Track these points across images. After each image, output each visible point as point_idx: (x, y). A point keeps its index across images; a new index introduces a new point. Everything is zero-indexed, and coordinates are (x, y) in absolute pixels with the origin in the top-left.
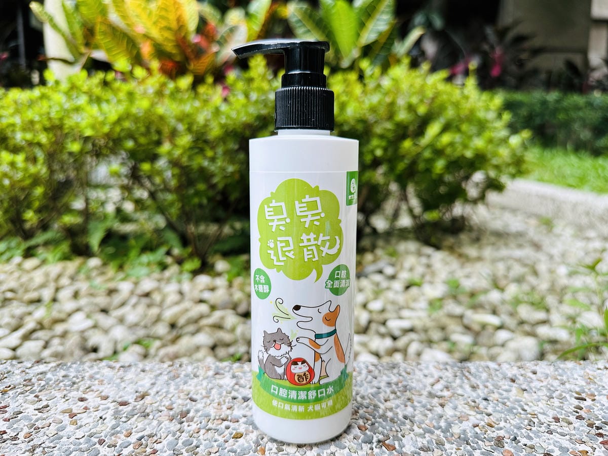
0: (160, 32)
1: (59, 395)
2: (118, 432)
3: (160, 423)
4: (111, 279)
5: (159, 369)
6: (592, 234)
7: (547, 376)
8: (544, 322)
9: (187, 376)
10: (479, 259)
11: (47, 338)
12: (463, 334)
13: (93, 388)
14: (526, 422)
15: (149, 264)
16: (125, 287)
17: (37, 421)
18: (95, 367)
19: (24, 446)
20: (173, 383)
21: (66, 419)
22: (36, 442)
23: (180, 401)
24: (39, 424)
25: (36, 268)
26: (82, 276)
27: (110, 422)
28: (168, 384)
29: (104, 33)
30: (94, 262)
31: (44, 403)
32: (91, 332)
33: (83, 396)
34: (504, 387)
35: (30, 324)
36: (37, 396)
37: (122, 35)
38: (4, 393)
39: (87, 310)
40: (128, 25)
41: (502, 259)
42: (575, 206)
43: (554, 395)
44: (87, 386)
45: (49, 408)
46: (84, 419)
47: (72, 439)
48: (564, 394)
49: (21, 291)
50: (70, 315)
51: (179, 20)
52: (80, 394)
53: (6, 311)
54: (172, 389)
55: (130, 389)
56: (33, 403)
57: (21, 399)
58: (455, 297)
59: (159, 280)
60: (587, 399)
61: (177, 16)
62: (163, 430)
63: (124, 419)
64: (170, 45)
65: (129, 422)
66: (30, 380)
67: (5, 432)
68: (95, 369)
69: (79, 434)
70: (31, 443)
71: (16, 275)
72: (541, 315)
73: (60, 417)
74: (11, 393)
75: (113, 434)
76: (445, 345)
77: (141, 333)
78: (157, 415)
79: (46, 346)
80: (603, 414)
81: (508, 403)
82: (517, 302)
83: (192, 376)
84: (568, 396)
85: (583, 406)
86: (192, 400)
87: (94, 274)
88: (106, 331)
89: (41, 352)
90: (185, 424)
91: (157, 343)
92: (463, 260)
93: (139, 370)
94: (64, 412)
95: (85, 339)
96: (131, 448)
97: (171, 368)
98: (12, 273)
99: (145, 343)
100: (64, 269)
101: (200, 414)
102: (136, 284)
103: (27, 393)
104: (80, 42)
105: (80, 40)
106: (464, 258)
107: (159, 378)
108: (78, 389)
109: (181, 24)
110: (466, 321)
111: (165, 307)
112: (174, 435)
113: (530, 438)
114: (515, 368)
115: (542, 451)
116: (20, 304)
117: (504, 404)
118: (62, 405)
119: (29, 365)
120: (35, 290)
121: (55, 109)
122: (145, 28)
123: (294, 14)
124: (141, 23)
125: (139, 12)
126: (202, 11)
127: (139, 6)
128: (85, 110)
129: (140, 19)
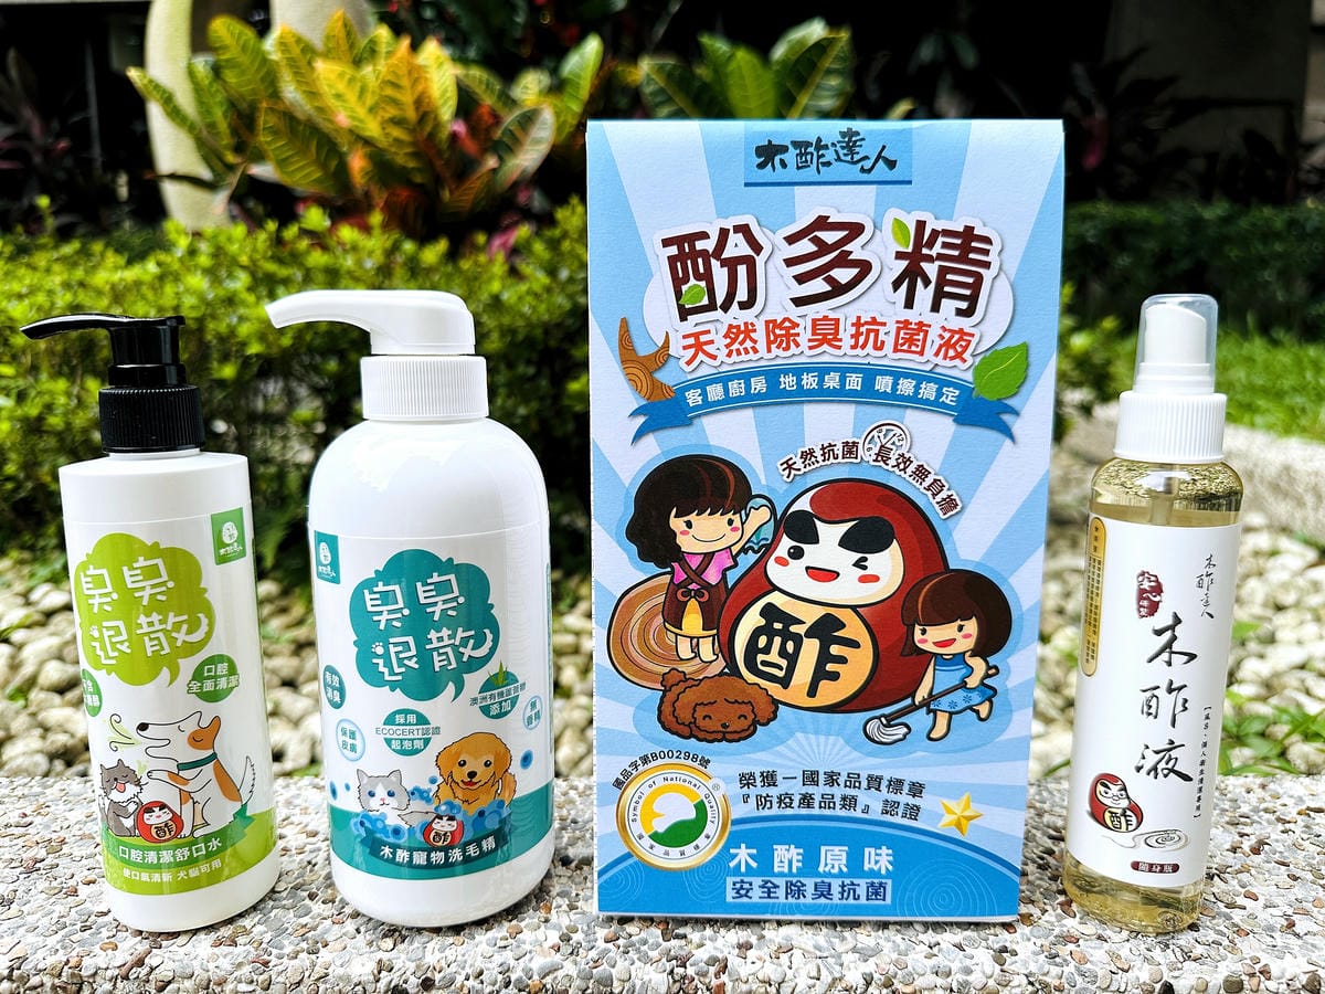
0: (384, 129)
4: (299, 622)
13: (292, 819)
18: (293, 787)
29: (275, 132)
30: (265, 588)
37: (308, 132)
40: (320, 110)
51: (419, 102)
61: (415, 97)
64: (402, 152)
68: (293, 790)
87: (266, 611)
88: (296, 723)
104: (224, 142)
105: (226, 140)
109: (422, 109)
121: (189, 301)
122: (353, 118)
123: (649, 79)
124: (346, 109)
125: (341, 87)
126: (467, 76)
127: (341, 75)
128: (243, 303)
129: (344, 101)
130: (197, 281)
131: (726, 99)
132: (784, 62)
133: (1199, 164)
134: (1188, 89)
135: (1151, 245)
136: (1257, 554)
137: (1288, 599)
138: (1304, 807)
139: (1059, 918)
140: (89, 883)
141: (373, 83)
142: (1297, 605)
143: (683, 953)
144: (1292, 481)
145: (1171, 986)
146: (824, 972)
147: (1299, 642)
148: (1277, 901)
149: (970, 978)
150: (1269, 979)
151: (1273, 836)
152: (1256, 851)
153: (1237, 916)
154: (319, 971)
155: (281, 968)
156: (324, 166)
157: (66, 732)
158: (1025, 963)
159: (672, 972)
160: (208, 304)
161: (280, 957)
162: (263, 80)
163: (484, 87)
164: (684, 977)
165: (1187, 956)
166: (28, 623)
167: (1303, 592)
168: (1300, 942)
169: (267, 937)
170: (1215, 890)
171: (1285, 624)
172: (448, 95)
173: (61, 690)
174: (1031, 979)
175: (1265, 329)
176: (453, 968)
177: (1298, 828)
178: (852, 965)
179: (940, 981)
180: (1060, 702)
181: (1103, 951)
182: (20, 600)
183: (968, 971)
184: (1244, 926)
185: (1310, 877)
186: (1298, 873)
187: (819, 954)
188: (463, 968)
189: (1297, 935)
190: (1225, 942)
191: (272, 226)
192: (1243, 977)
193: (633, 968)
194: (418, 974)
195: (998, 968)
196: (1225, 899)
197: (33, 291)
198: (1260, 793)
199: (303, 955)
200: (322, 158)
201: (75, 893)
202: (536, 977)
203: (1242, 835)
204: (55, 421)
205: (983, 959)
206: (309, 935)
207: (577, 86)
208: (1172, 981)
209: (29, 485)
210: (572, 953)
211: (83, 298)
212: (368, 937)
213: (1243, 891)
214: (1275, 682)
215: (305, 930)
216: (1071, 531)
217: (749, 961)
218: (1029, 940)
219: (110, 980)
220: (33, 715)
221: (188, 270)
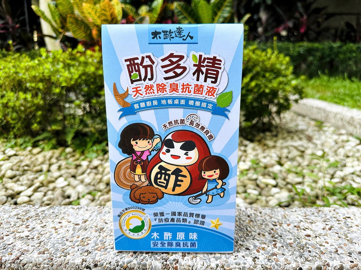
1: (51, 221)
2: (74, 236)
3: (91, 233)
4: (78, 159)
5: (94, 209)
6: (343, 131)
7: (266, 214)
8: (300, 183)
9: (105, 212)
10: (274, 147)
11: (45, 191)
12: (255, 189)
13: (65, 218)
14: (245, 235)
15: (97, 151)
16: (85, 164)
17: (41, 231)
18: (66, 208)
19: (37, 242)
20: (99, 216)
21: (53, 230)
22: (41, 240)
23: (101, 224)
24: (42, 233)
25: (39, 153)
26: (62, 157)
27: (71, 232)
28: (97, 216)
29: (72, 23)
30: (69, 150)
31: (44, 224)
32: (67, 188)
33: (61, 221)
34: (243, 219)
35: (37, 184)
36: (41, 221)
37: (81, 23)
38: (27, 219)
39: (64, 176)
40: (85, 17)
41: (287, 147)
42: (336, 114)
43: (264, 223)
44: (62, 217)
45: (46, 226)
46: (61, 231)
47: (56, 239)
48: (269, 223)
49: (32, 166)
50: (56, 179)
51: (112, 15)
52: (59, 220)
53: (24, 177)
54: (98, 218)
55: (81, 218)
56: (40, 224)
57: (34, 222)
58: (255, 169)
59: (102, 160)
60: (278, 225)
61: (110, 13)
62: (92, 235)
63: (77, 231)
65: (79, 232)
66: (38, 214)
67: (29, 236)
68: (66, 209)
69: (59, 237)
70: (39, 240)
71: (29, 157)
72: (299, 180)
73: (51, 230)
74: (30, 220)
75: (72, 237)
76: (243, 195)
77: (92, 188)
78: (91, 229)
79: (45, 195)
80: (281, 232)
81: (242, 227)
82: (289, 171)
83: (108, 212)
84: (270, 224)
85: (274, 228)
86: (106, 223)
87: (69, 156)
88: (74, 188)
89: (43, 198)
90: (102, 233)
91: (99, 194)
92: (265, 147)
93: (85, 210)
94: (52, 228)
95: (64, 192)
96: (79, 243)
97: (99, 209)
98: (27, 156)
99: (93, 193)
100: (53, 153)
101: (108, 229)
102: (90, 162)
103: (37, 220)
105: (59, 25)
106: (266, 147)
107: (93, 213)
108: (58, 218)
109: (113, 17)
110: (258, 182)
111: (104, 174)
112: (96, 238)
113: (243, 241)
114: (253, 210)
115: (246, 247)
116: (32, 173)
117: (240, 227)
118: (52, 225)
119: (38, 207)
120: (39, 165)
121: (46, 71)
122: (93, 19)
123: (176, 8)
124: (91, 17)
125: (90, 10)
126: (126, 7)
127: (90, 7)
128: (61, 72)
129: (91, 14)
130: (48, 66)
131: (198, 14)
132: (214, 4)
133: (333, 31)
134: (330, 10)
135: (318, 54)
136: (343, 141)
137: (350, 154)
138: (345, 217)
139: (273, 248)
140: (7, 236)
141: (99, 10)
142: (353, 156)
143: (167, 258)
144: (353, 121)
145: (301, 268)
146: (205, 264)
147: (353, 167)
148: (334, 244)
149: (246, 266)
150: (329, 267)
151: (335, 225)
152: (330, 229)
153: (322, 248)
154: (66, 261)
155: (56, 260)
156: (86, 32)
157: (12, 190)
158: (261, 262)
159: (163, 263)
160: (52, 72)
161: (56, 258)
162: (69, 8)
163: (130, 10)
164: (166, 264)
165: (307, 260)
166: (4, 159)
167: (354, 152)
168: (339, 256)
169: (53, 252)
170: (317, 241)
171: (349, 162)
172: (120, 13)
173: (11, 178)
174: (263, 266)
175: (350, 77)
176: (103, 261)
177: (342, 223)
178: (213, 262)
179: (237, 266)
180: (284, 183)
181: (283, 258)
182: (2, 153)
183: (245, 264)
184: (324, 252)
185: (344, 237)
186: (340, 236)
187: (204, 258)
188: (106, 261)
189: (338, 254)
190: (318, 256)
191: (70, 50)
192: (322, 266)
193: (152, 262)
194: (93, 263)
195: (253, 263)
196: (319, 243)
197: (4, 68)
198: (333, 212)
199: (62, 257)
200: (85, 30)
201: (3, 238)
202: (125, 264)
203: (326, 225)
204: (11, 104)
205: (250, 260)
206: (65, 251)
207: (156, 10)
208: (302, 267)
209: (5, 121)
210: (136, 257)
211: (18, 70)
212: (81, 252)
213: (325, 241)
214: (345, 178)
215: (64, 250)
216: (292, 135)
217: (184, 260)
218: (263, 255)
219: (10, 263)
220: (3, 185)
221: (46, 63)
